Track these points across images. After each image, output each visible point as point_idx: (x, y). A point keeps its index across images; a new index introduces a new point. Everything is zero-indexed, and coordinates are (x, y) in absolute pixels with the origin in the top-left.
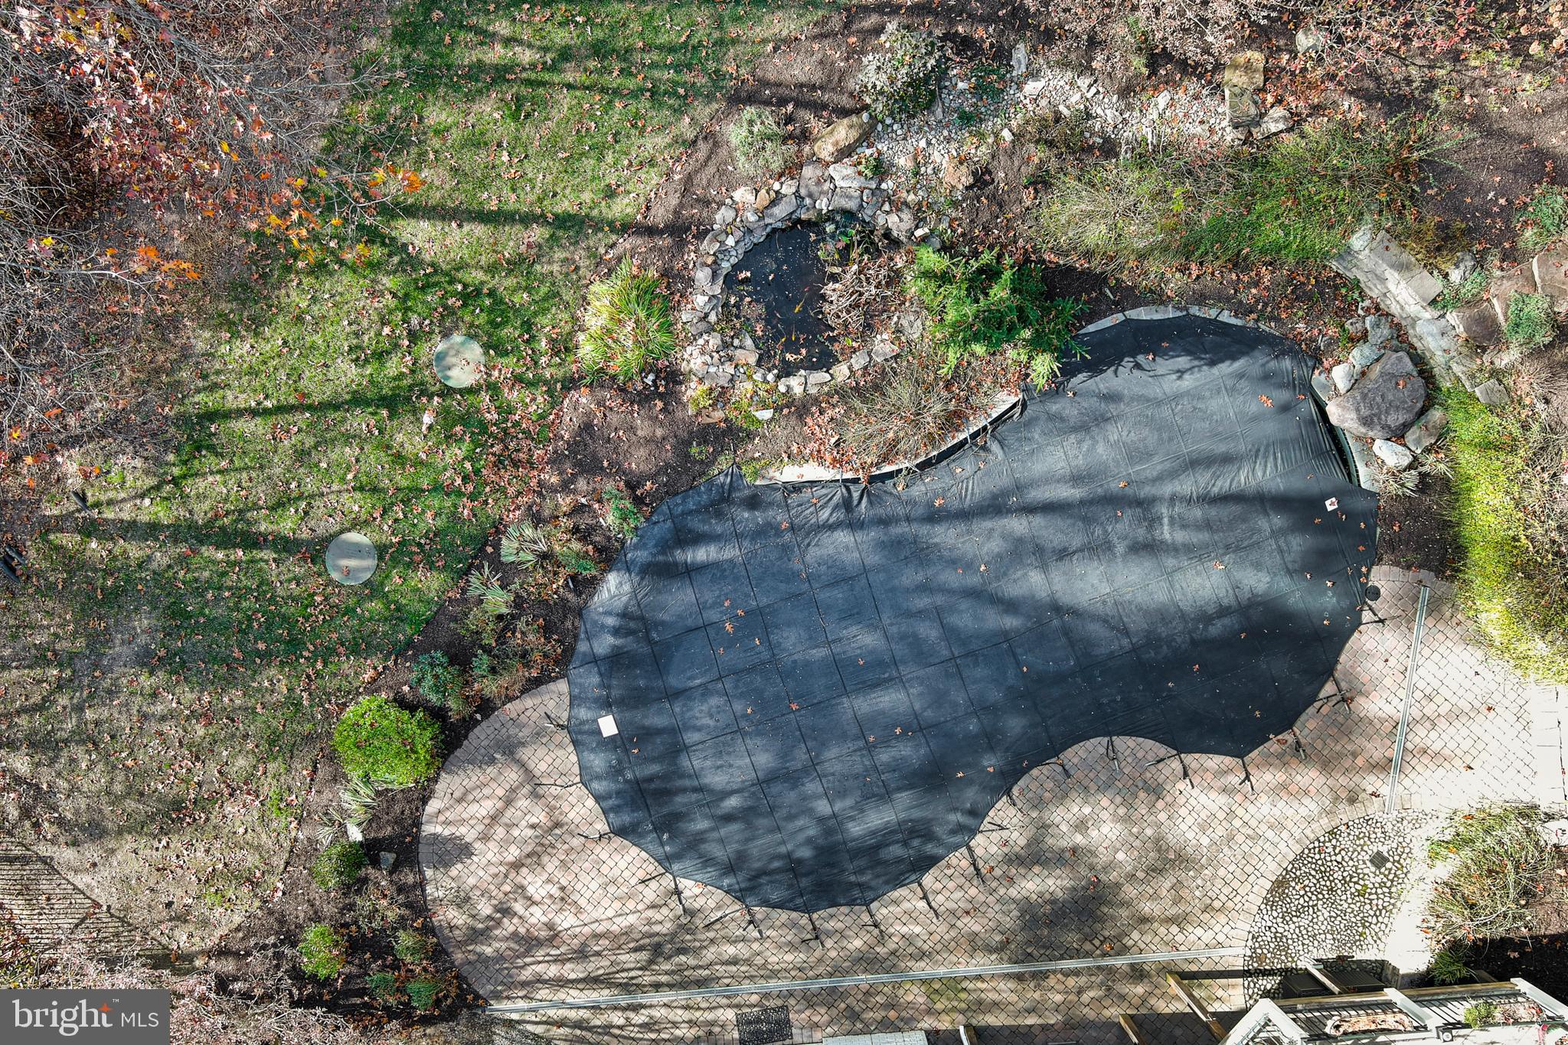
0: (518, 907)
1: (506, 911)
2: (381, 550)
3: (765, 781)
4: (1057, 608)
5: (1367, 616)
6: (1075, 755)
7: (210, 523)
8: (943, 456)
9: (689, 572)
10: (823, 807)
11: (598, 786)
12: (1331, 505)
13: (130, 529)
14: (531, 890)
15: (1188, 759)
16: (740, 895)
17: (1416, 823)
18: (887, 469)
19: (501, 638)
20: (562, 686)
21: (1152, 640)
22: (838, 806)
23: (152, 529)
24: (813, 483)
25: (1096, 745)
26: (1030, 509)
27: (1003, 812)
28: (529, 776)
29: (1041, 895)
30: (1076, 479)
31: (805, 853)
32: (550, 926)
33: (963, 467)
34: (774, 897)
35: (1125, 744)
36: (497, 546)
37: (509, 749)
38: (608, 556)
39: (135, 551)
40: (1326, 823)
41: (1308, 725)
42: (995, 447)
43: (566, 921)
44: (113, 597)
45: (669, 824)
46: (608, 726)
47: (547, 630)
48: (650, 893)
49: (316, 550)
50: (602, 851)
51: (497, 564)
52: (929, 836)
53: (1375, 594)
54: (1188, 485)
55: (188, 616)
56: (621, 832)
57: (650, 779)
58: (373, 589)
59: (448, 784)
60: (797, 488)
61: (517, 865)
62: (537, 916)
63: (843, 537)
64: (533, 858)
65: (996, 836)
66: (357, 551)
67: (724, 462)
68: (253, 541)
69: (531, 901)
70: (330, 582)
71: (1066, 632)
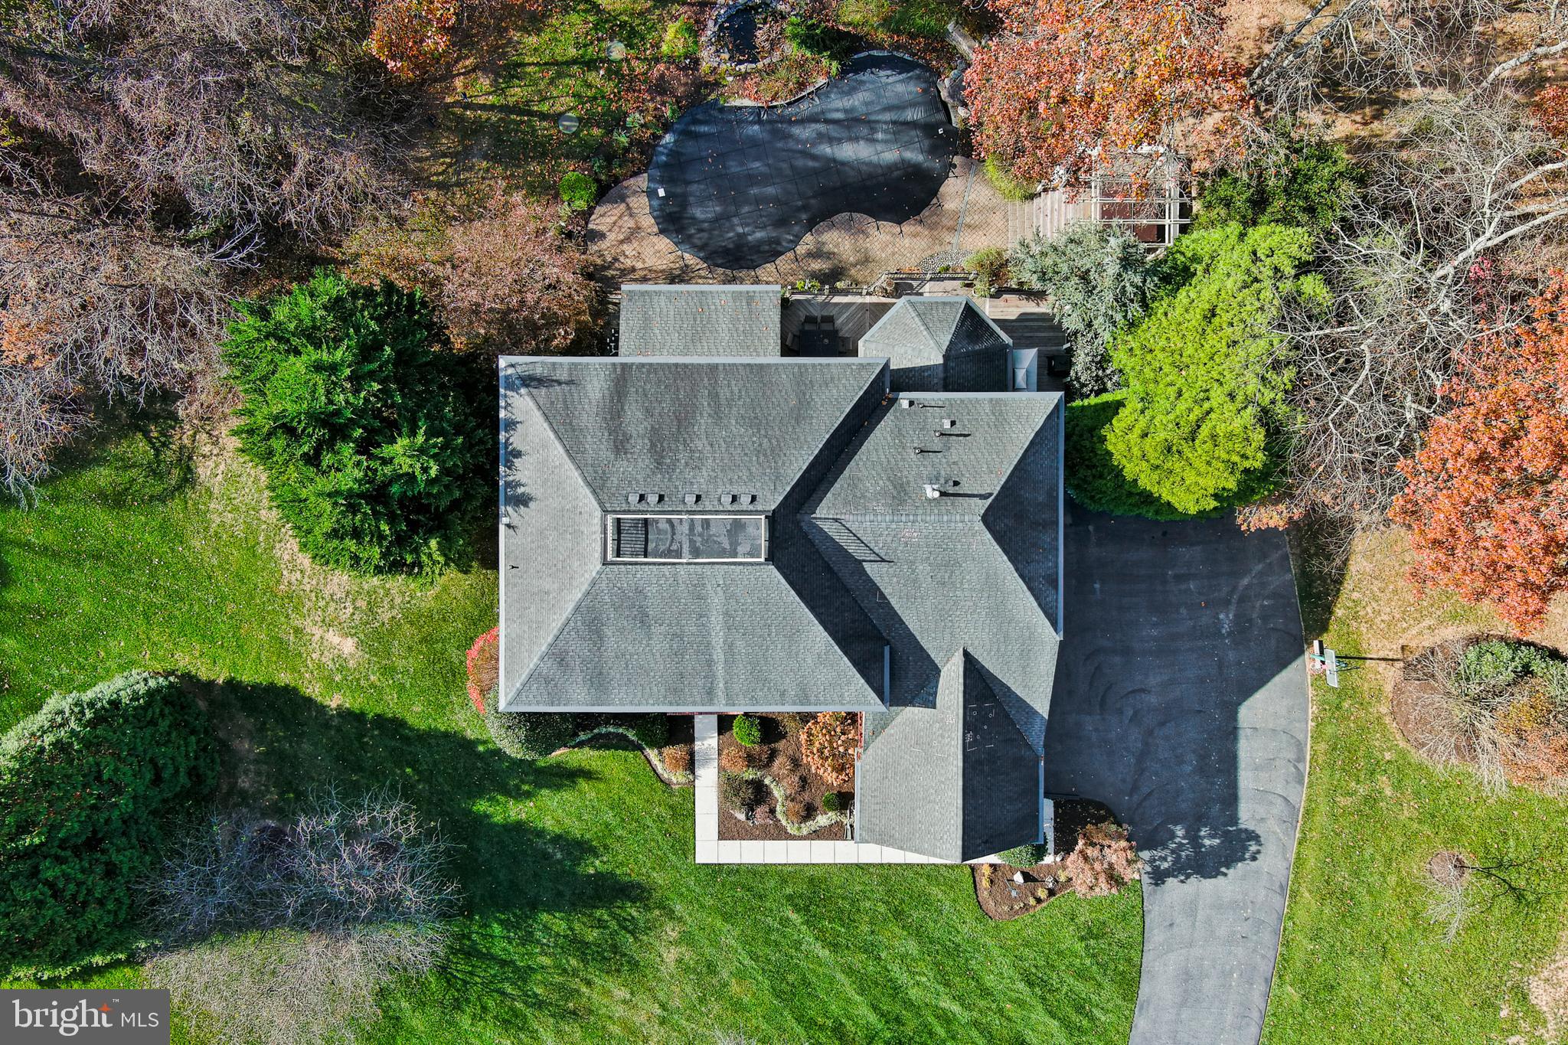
0: (622, 259)
1: (616, 259)
2: (580, 119)
3: (717, 219)
4: (834, 160)
5: (951, 174)
6: (837, 218)
7: (514, 106)
8: (795, 101)
9: (697, 136)
10: (740, 230)
11: (655, 214)
12: (941, 131)
13: (484, 107)
14: (627, 253)
15: (880, 223)
16: (704, 259)
17: (964, 255)
18: (775, 103)
19: (624, 155)
20: (646, 175)
21: (871, 176)
22: (746, 229)
23: (492, 107)
24: (746, 107)
25: (845, 215)
26: (827, 121)
27: (808, 238)
28: (629, 208)
29: (820, 270)
30: (846, 111)
31: (731, 246)
32: (633, 267)
33: (804, 106)
34: (720, 261)
35: (856, 216)
36: (625, 122)
37: (623, 199)
38: (667, 127)
39: (484, 115)
40: (929, 252)
41: (926, 212)
42: (816, 99)
43: (639, 265)
44: (475, 132)
45: (680, 230)
46: (661, 193)
47: (642, 153)
48: (672, 257)
49: (557, 118)
50: (655, 239)
51: (624, 128)
52: (778, 243)
53: (955, 166)
54: (887, 116)
55: (504, 141)
56: (662, 232)
57: (675, 213)
58: (576, 134)
59: (599, 210)
60: (740, 108)
61: (622, 242)
62: (628, 263)
63: (756, 127)
64: (627, 240)
65: (805, 247)
66: (570, 119)
67: (713, 96)
68: (531, 113)
69: (627, 257)
70: (559, 131)
71: (838, 172)
